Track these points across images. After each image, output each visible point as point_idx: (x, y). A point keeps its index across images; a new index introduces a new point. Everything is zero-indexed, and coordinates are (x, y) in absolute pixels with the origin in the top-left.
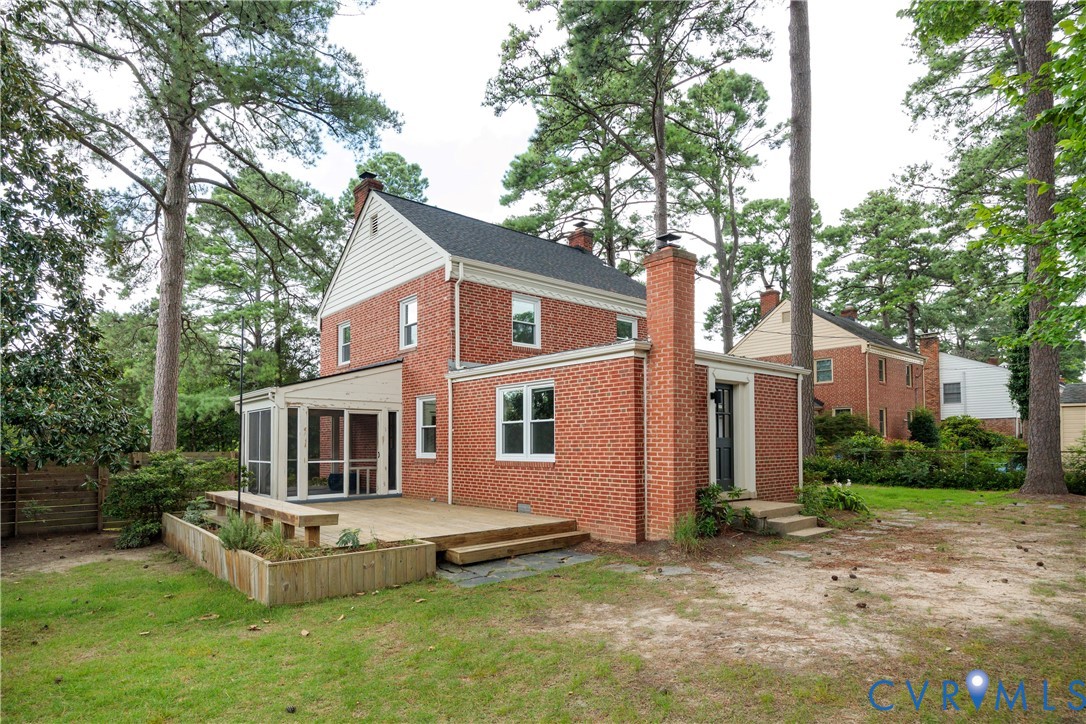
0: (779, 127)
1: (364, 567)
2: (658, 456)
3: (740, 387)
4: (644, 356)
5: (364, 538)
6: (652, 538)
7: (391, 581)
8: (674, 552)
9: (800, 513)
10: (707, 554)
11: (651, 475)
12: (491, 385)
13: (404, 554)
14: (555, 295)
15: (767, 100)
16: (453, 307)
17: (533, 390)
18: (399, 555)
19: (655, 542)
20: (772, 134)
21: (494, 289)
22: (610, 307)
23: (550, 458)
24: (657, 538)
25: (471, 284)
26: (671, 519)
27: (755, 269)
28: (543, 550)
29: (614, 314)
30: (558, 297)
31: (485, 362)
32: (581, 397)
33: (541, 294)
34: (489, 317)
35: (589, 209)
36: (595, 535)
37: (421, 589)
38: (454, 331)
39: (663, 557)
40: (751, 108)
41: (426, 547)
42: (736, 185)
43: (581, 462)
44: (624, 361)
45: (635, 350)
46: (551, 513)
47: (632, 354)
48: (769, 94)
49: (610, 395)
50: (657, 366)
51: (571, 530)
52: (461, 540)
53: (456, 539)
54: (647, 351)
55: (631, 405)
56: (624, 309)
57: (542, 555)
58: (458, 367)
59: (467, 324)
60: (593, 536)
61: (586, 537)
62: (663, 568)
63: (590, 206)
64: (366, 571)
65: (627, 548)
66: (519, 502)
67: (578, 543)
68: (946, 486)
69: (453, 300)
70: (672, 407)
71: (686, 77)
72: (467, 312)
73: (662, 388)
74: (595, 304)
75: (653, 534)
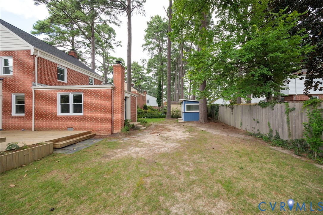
0: (118, 42)
1: (24, 156)
2: (116, 113)
3: (128, 98)
4: (113, 89)
5: (20, 145)
6: (114, 133)
7: (36, 158)
8: (122, 135)
9: (140, 124)
10: (129, 134)
11: (114, 118)
12: (56, 92)
13: (41, 148)
14: (72, 68)
15: (116, 35)
16: (34, 64)
17: (73, 95)
18: (39, 149)
19: (116, 133)
20: (116, 43)
21: (51, 62)
22: (87, 75)
23: (82, 114)
24: (116, 132)
25: (42, 58)
26: (120, 128)
27: (111, 72)
28: (84, 140)
29: (88, 77)
30: (72, 69)
31: (47, 84)
32: (93, 98)
33: (67, 67)
34: (49, 70)
35: (66, 45)
36: (98, 134)
37: (51, 158)
38: (35, 73)
39: (120, 136)
40: (112, 35)
41: (50, 144)
42: (108, 52)
43: (93, 115)
44: (108, 90)
45: (111, 87)
46: (81, 129)
47: (110, 88)
48: (116, 34)
49: (103, 98)
50: (116, 92)
51: (90, 133)
52: (58, 140)
53: (56, 140)
54: (114, 88)
55: (110, 101)
56: (91, 76)
57: (85, 141)
58: (37, 85)
59: (40, 71)
60: (97, 134)
61: (95, 135)
62: (124, 139)
63: (67, 45)
64: (25, 157)
65: (109, 136)
66: (68, 127)
67: (93, 136)
68: (154, 118)
69: (34, 63)
70: (121, 102)
71: (100, 22)
72: (40, 67)
73: (118, 97)
74: (83, 73)
75: (115, 131)
